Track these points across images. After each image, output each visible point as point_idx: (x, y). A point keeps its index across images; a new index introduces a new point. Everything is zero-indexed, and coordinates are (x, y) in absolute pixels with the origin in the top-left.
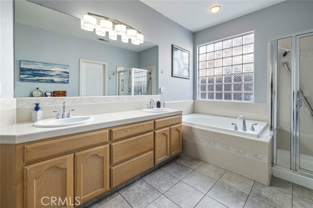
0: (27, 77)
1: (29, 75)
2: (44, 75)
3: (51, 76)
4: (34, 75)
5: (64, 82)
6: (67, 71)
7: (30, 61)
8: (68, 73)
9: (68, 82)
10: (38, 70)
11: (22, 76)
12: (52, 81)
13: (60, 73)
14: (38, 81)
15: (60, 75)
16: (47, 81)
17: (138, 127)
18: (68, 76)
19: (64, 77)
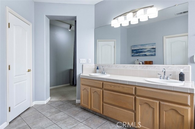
0: (134, 54)
1: (135, 53)
2: (142, 52)
3: (145, 52)
4: (137, 53)
5: (152, 55)
6: (154, 47)
7: (135, 46)
8: (155, 49)
9: (155, 55)
10: (139, 50)
11: (133, 54)
12: (146, 55)
13: (150, 49)
14: (139, 56)
15: (150, 50)
16: (143, 55)
17: (119, 86)
18: (155, 50)
19: (152, 52)
